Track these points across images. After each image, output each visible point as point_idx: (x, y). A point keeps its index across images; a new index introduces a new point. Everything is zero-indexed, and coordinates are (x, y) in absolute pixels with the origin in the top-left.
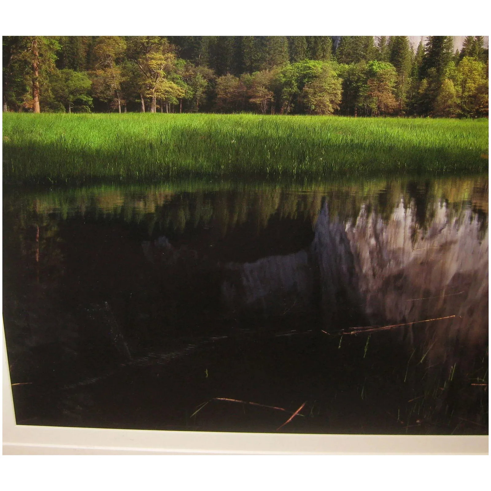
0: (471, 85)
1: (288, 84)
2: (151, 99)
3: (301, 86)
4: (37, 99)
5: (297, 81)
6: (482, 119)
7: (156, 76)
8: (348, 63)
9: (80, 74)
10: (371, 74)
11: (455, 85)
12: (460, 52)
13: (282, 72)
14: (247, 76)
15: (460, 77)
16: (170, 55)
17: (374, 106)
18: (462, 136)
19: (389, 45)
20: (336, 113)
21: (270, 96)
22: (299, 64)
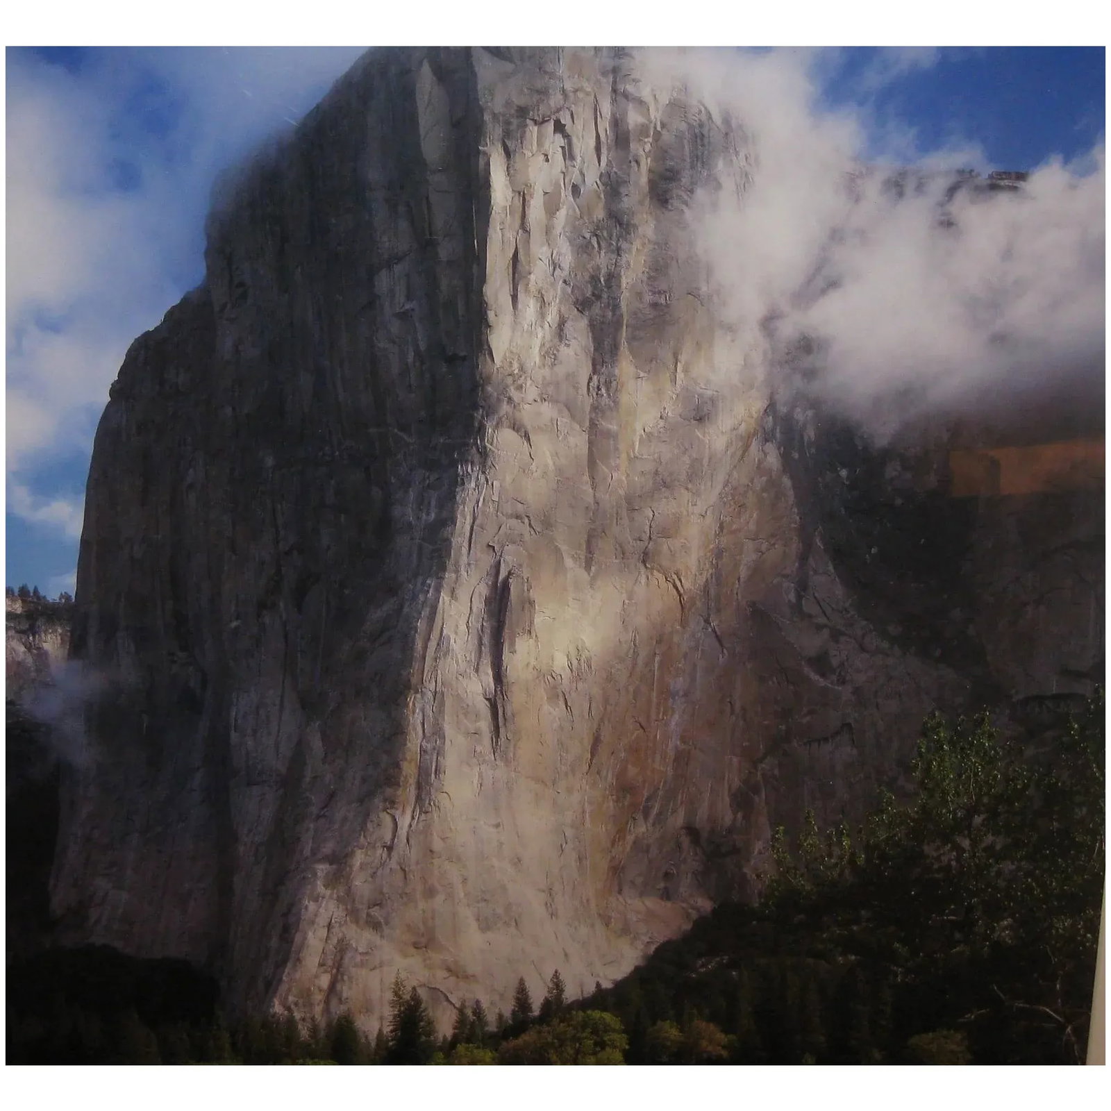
12: (449, 1039)
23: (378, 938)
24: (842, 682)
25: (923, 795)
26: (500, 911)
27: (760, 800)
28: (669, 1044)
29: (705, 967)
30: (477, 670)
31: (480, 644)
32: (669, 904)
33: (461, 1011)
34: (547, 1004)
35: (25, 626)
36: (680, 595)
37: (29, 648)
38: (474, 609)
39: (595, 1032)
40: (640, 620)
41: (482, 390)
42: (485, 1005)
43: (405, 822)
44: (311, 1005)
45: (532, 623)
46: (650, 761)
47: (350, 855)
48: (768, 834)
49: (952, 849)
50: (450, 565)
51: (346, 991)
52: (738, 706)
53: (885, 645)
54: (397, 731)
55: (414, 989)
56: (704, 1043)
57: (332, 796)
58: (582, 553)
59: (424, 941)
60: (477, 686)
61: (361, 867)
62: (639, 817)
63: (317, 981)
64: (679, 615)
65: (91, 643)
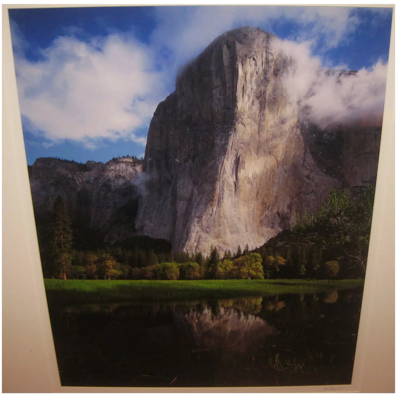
0: (228, 268)
1: (159, 270)
2: (108, 275)
3: (164, 271)
4: (65, 275)
5: (162, 269)
6: (234, 279)
7: (109, 268)
8: (181, 263)
9: (81, 267)
10: (190, 266)
11: (222, 269)
12: (223, 258)
13: (157, 267)
14: (143, 268)
15: (224, 266)
16: (114, 261)
17: (192, 277)
18: (227, 285)
19: (196, 257)
20: (178, 279)
21: (153, 274)
22: (162, 264)
23: (208, 235)
24: (313, 181)
25: (330, 208)
26: (235, 230)
27: (294, 207)
28: (271, 261)
29: (280, 244)
30: (232, 176)
31: (233, 171)
32: (272, 229)
33: (226, 252)
34: (245, 251)
35: (133, 165)
36: (277, 161)
37: (133, 169)
38: (232, 163)
39: (255, 257)
40: (268, 166)
41: (235, 116)
42: (231, 251)
43: (215, 209)
44: (192, 250)
45: (244, 166)
46: (269, 198)
47: (202, 216)
48: (295, 214)
49: (336, 220)
50: (227, 153)
51: (200, 247)
52: (289, 186)
53: (322, 173)
54: (214, 190)
55: (215, 247)
56: (279, 261)
57: (199, 204)
58: (256, 152)
59: (218, 236)
60: (232, 180)
61: (205, 219)
62: (267, 210)
63: (194, 245)
64: (277, 166)
65: (147, 168)
